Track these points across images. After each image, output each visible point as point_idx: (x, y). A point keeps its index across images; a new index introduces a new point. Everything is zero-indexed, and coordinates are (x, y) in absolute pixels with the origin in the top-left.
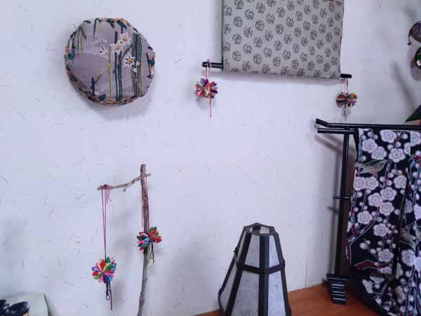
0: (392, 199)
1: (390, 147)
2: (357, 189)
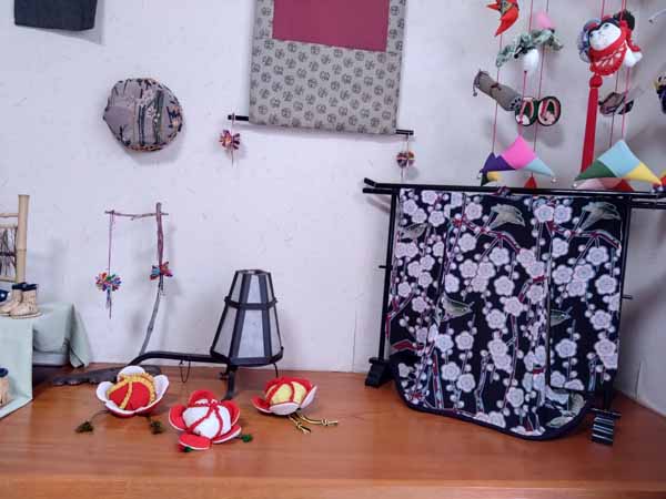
0: (430, 268)
1: (430, 209)
2: (398, 257)
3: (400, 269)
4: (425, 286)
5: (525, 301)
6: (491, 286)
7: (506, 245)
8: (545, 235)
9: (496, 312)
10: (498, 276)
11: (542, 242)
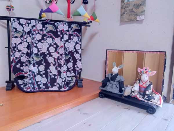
0: (26, 46)
1: (24, 26)
2: (13, 43)
3: (14, 47)
4: (25, 52)
5: (58, 53)
6: (48, 50)
7: (51, 37)
8: (62, 34)
9: (51, 57)
10: (50, 47)
11: (61, 36)
